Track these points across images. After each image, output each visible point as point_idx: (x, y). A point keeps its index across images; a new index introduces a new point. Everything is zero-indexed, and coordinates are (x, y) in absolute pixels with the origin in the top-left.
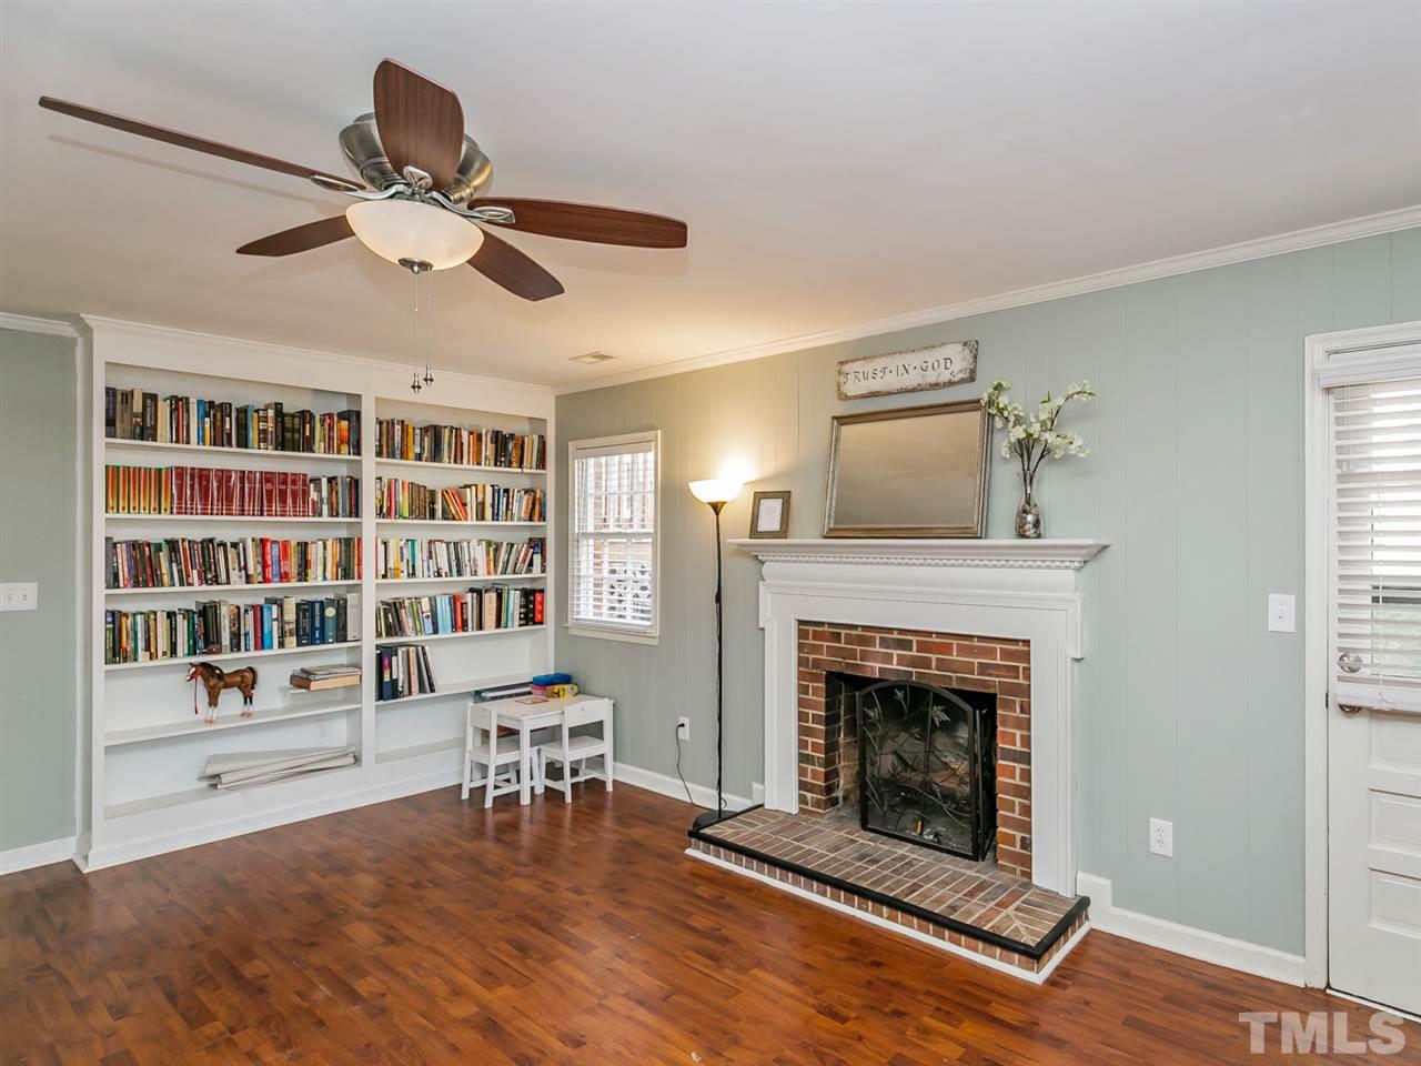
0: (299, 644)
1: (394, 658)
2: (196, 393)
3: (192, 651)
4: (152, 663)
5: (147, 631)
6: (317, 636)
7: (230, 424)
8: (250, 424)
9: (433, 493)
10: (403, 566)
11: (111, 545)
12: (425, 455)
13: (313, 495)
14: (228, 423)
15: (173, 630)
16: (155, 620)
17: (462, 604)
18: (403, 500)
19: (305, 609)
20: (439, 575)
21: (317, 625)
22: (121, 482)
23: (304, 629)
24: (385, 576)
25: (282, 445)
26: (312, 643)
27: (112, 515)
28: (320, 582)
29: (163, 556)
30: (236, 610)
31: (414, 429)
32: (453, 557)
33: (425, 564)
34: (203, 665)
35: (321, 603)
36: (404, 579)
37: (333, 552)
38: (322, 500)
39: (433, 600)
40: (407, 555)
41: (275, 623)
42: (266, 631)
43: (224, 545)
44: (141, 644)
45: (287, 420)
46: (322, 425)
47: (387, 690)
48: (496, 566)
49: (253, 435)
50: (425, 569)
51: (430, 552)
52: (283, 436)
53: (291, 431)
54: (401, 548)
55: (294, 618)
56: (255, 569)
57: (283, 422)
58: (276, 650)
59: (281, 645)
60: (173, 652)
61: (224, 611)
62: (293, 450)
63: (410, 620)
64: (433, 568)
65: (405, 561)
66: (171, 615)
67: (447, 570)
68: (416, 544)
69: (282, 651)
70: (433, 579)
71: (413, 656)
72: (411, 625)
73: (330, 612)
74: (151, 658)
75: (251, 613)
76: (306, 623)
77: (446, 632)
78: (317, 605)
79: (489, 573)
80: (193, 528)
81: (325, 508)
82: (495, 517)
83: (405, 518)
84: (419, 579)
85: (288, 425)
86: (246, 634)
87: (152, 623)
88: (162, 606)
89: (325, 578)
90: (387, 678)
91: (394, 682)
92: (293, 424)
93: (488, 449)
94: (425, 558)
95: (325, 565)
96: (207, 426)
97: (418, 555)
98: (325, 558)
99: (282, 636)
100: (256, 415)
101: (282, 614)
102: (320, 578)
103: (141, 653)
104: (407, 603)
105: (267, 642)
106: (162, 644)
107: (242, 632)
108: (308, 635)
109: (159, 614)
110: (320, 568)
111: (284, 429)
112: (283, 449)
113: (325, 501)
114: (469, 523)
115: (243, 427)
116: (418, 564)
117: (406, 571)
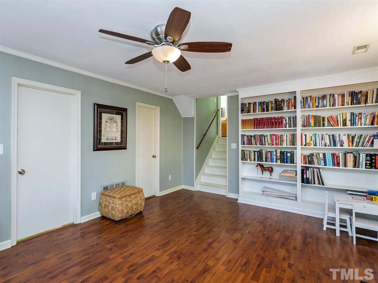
0: (281, 163)
1: (307, 171)
2: (258, 101)
3: (258, 161)
4: (250, 162)
5: (249, 154)
6: (285, 161)
7: (265, 107)
8: (269, 106)
9: (323, 118)
10: (312, 142)
11: (243, 136)
12: (320, 106)
13: (284, 122)
14: (264, 106)
15: (255, 155)
16: (251, 152)
17: (337, 157)
18: (312, 122)
19: (282, 153)
20: (326, 146)
21: (285, 158)
22: (245, 123)
23: (282, 159)
24: (305, 145)
25: (276, 110)
26: (284, 163)
27: (243, 130)
28: (285, 146)
29: (253, 139)
30: (266, 152)
31: (315, 98)
32: (332, 140)
33: (320, 142)
34: (260, 164)
35: (286, 152)
36: (312, 146)
37: (289, 138)
38: (286, 123)
39: (324, 155)
40: (313, 138)
41: (275, 156)
42: (273, 158)
43: (264, 136)
44: (248, 158)
45: (278, 103)
46: (287, 102)
47: (305, 181)
48: (352, 144)
49: (270, 108)
50: (320, 144)
51: (322, 138)
52: (276, 107)
53: (278, 105)
54: (311, 136)
55: (279, 155)
56: (270, 142)
57: (276, 104)
58: (275, 163)
59: (276, 162)
60: (255, 160)
61: (264, 152)
62: (279, 110)
63: (316, 160)
64: (323, 143)
65: (313, 141)
66: (254, 152)
67: (329, 144)
68: (317, 135)
69: (276, 164)
70: (323, 147)
71: (315, 172)
72: (316, 162)
73: (289, 155)
74: (250, 161)
75: (269, 153)
76: (282, 157)
77: (330, 166)
78: (285, 152)
79: (349, 146)
80: (258, 132)
81: (287, 125)
82: (352, 124)
83: (313, 127)
84: (318, 147)
85: (278, 104)
86: (269, 158)
87: (250, 153)
88: (252, 150)
89: (287, 145)
90: (305, 177)
91: (308, 179)
92: (279, 104)
93: (348, 99)
94: (320, 140)
95: (287, 141)
96: (260, 108)
97: (317, 139)
98: (287, 139)
99: (276, 160)
100: (270, 103)
101: (276, 154)
102: (285, 145)
103: (248, 159)
104: (315, 154)
105: (273, 161)
106: (253, 158)
107: (268, 157)
108: (283, 160)
109: (252, 151)
110: (285, 142)
111: (277, 105)
112: (277, 111)
113: (287, 123)
114: (339, 127)
115: (267, 107)
116: (318, 142)
117: (313, 144)
